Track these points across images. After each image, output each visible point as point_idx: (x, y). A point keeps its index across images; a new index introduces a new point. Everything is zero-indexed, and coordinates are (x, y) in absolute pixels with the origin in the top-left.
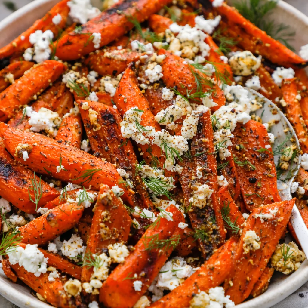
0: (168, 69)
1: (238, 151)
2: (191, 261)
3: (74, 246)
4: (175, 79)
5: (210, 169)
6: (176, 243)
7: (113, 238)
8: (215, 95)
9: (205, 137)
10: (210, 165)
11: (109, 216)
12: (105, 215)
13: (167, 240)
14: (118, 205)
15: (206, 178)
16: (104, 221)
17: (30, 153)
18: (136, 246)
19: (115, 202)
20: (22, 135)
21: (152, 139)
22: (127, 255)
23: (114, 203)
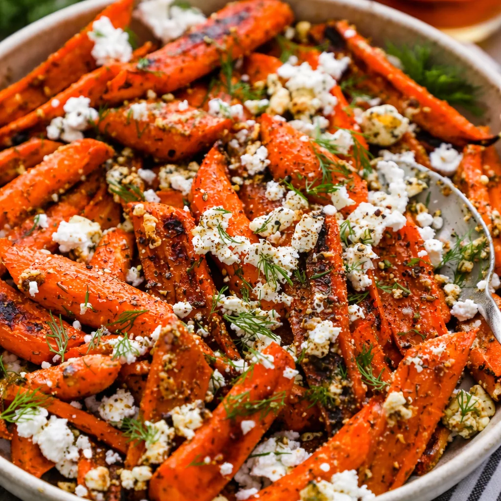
0: (276, 150)
1: (382, 270)
2: (308, 437)
3: (119, 405)
4: (288, 165)
5: (336, 297)
6: (279, 405)
7: (181, 396)
8: (352, 188)
9: (328, 250)
10: (336, 290)
11: (175, 360)
12: (168, 360)
13: (264, 401)
14: (190, 346)
15: (330, 310)
16: (166, 368)
17: (40, 284)
18: (214, 412)
19: (185, 340)
20: (32, 257)
21: (245, 255)
22: (199, 425)
23: (183, 342)
